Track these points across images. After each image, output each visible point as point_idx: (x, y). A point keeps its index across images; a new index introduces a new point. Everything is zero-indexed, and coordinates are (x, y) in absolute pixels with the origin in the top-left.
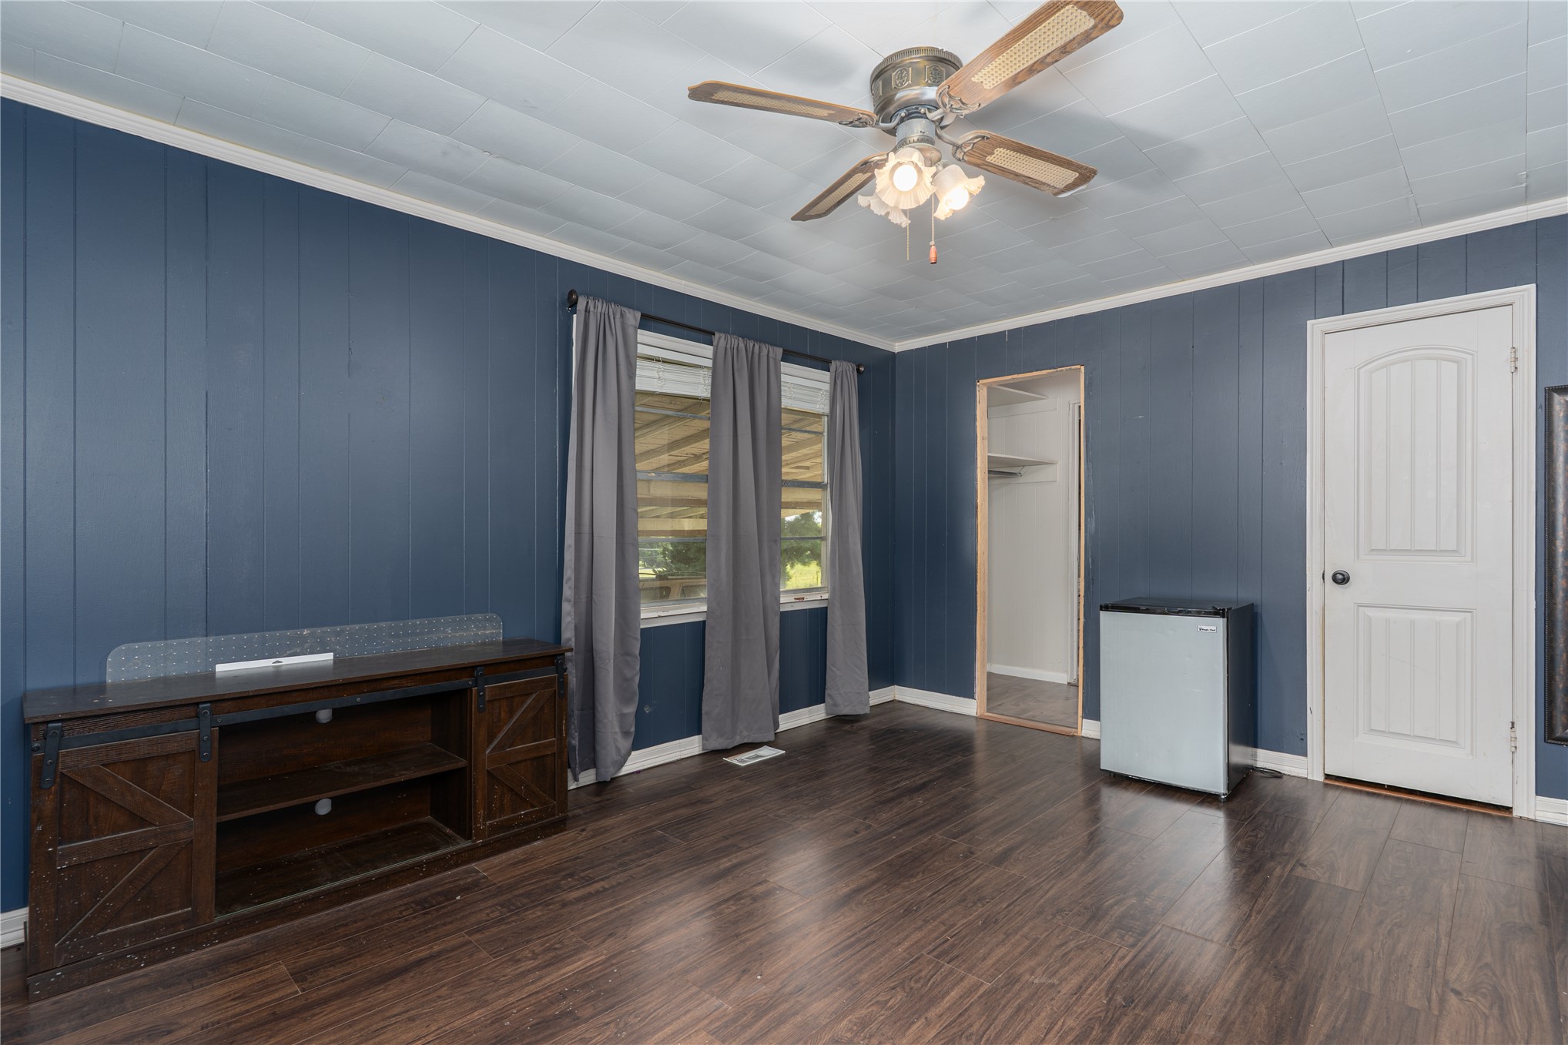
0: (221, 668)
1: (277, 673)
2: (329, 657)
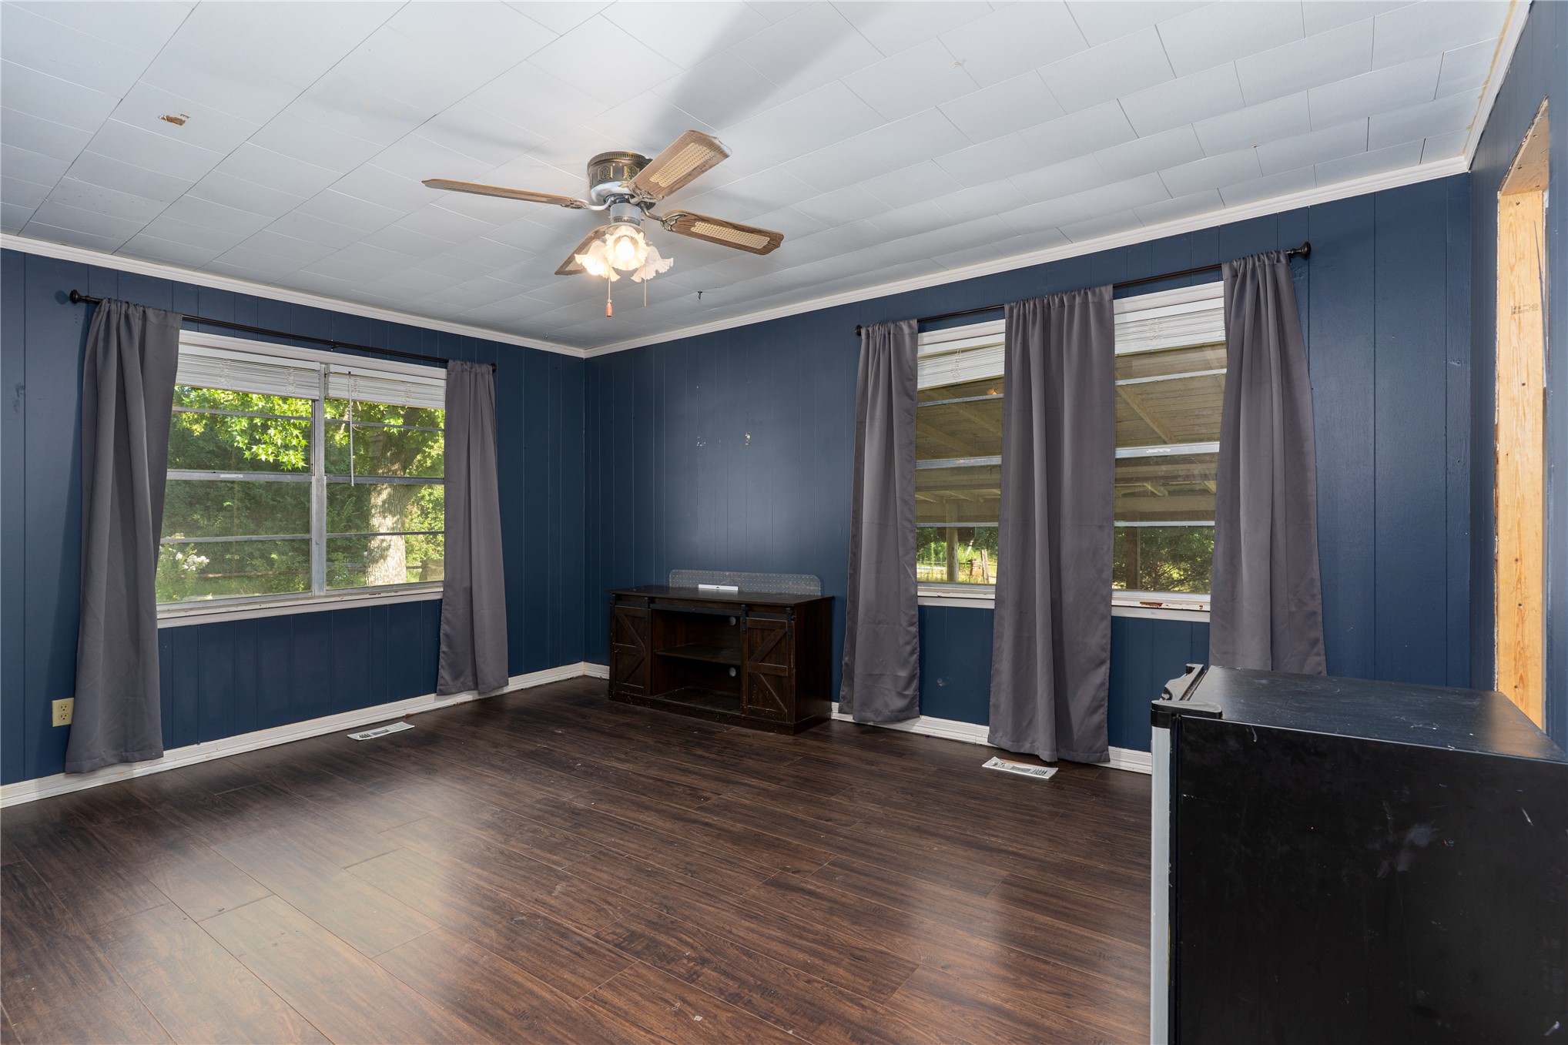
0: (701, 586)
1: (718, 593)
2: (736, 589)
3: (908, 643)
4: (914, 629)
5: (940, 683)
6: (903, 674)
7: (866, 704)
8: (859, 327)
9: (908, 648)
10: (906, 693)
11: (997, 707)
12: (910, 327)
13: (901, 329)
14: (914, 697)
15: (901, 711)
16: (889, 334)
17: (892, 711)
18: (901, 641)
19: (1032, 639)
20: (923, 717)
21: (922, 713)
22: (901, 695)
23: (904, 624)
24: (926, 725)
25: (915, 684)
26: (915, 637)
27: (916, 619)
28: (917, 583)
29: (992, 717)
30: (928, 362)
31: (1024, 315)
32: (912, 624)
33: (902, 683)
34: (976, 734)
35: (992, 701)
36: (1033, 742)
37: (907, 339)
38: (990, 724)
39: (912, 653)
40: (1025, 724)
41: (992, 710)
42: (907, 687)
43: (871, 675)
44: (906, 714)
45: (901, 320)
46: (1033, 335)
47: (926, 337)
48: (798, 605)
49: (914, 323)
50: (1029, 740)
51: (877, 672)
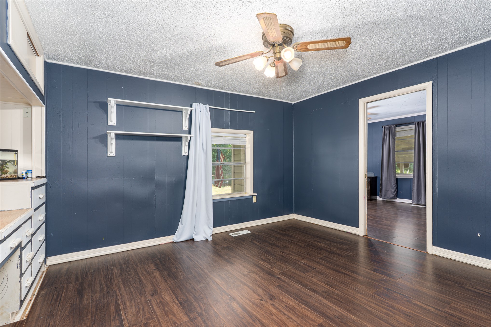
3: (394, 184)
4: (396, 182)
5: (401, 192)
6: (393, 190)
7: (385, 196)
8: (383, 126)
9: (394, 186)
10: (394, 194)
11: (413, 196)
12: (394, 126)
13: (392, 127)
14: (395, 195)
15: (393, 197)
16: (389, 127)
17: (391, 197)
18: (392, 184)
19: (421, 183)
20: (398, 199)
21: (397, 198)
22: (393, 194)
23: (393, 181)
24: (398, 200)
25: (396, 192)
26: (395, 184)
27: (396, 180)
28: (396, 174)
29: (412, 198)
30: (398, 132)
31: (419, 124)
32: (395, 181)
33: (393, 192)
34: (409, 201)
35: (412, 195)
36: (421, 202)
37: (393, 128)
38: (412, 199)
39: (395, 186)
40: (420, 199)
41: (412, 196)
42: (394, 193)
43: (386, 190)
44: (394, 198)
45: (392, 125)
46: (420, 128)
47: (397, 128)
48: (370, 177)
49: (395, 125)
50: (420, 201)
51: (387, 190)
